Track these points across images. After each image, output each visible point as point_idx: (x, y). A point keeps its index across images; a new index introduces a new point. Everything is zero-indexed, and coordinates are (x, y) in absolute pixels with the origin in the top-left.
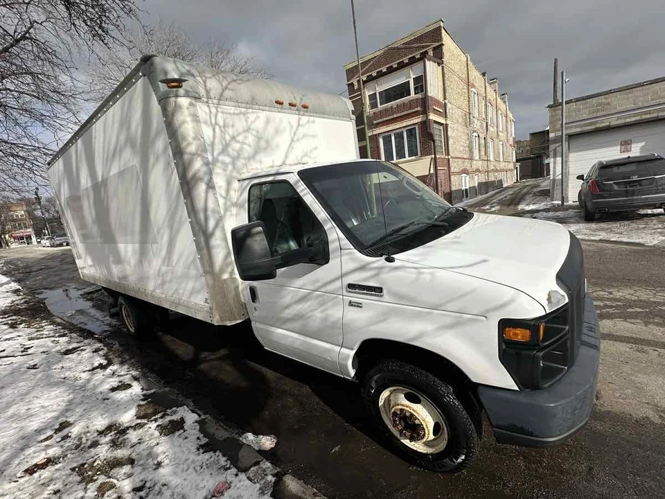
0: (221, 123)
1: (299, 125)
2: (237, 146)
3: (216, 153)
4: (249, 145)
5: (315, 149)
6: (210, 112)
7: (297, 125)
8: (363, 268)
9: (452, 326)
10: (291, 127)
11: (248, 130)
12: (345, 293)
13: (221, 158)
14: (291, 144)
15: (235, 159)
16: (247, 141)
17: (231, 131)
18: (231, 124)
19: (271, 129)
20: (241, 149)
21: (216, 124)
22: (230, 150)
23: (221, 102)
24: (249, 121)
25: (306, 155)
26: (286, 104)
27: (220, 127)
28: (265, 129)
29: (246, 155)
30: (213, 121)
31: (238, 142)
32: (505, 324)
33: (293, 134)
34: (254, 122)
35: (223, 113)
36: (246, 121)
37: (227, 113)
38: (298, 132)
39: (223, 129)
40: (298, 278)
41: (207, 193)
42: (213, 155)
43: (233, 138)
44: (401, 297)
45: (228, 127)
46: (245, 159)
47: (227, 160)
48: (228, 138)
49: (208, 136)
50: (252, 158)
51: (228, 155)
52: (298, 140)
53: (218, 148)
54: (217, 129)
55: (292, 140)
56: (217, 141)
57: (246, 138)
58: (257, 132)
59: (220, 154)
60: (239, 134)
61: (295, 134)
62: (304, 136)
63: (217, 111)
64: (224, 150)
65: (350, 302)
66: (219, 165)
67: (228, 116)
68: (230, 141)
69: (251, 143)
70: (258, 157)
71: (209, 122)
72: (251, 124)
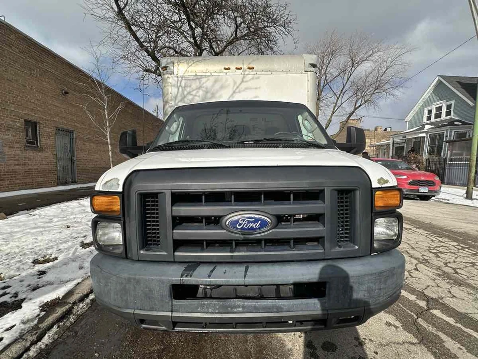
0: (183, 85)
2: (190, 97)
3: (177, 102)
4: (199, 97)
5: (256, 97)
6: (178, 80)
7: (241, 80)
10: (235, 83)
11: (200, 88)
14: (233, 94)
16: (198, 95)
17: (188, 89)
18: (189, 85)
19: (217, 86)
20: (193, 99)
21: (180, 86)
22: (186, 99)
23: (185, 74)
24: (202, 83)
26: (233, 69)
27: (182, 87)
28: (213, 86)
30: (179, 84)
31: (191, 95)
33: (235, 88)
34: (205, 83)
35: (185, 80)
36: (200, 83)
37: (188, 80)
38: (240, 86)
39: (184, 89)
42: (175, 102)
43: (189, 93)
45: (187, 87)
48: (186, 93)
49: (175, 93)
52: (239, 92)
53: (179, 98)
54: (180, 89)
55: (235, 91)
56: (179, 95)
57: (198, 92)
58: (207, 88)
59: (179, 102)
60: (193, 91)
61: (237, 87)
62: (246, 89)
63: (182, 79)
64: (182, 100)
67: (188, 81)
68: (187, 95)
71: (176, 86)
72: (202, 85)
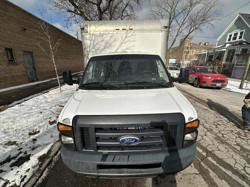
0: (93, 39)
2: (98, 46)
3: (91, 48)
4: (102, 46)
5: (134, 46)
6: (90, 36)
7: (125, 37)
10: (122, 38)
11: (103, 41)
13: (92, 50)
15: (96, 50)
16: (102, 45)
17: (96, 42)
18: (97, 39)
19: (112, 40)
20: (99, 47)
21: (92, 40)
22: (95, 47)
23: (94, 33)
24: (104, 38)
25: (128, 49)
26: (121, 29)
27: (93, 40)
28: (110, 39)
29: (101, 49)
30: (91, 39)
31: (98, 45)
33: (122, 40)
35: (94, 36)
36: (102, 38)
37: (95, 36)
38: (125, 40)
39: (94, 41)
41: (87, 59)
42: (89, 49)
43: (97, 44)
45: (95, 40)
46: (100, 50)
47: (94, 50)
48: (95, 44)
49: (89, 44)
50: (103, 50)
51: (95, 49)
52: (124, 43)
53: (92, 47)
54: (92, 41)
55: (122, 43)
56: (91, 45)
57: (101, 43)
58: (106, 41)
59: (92, 49)
60: (99, 42)
61: (123, 41)
62: (128, 41)
63: (93, 36)
64: (93, 48)
66: (91, 52)
68: (95, 45)
69: (103, 45)
70: (105, 50)
71: (89, 39)
72: (104, 39)
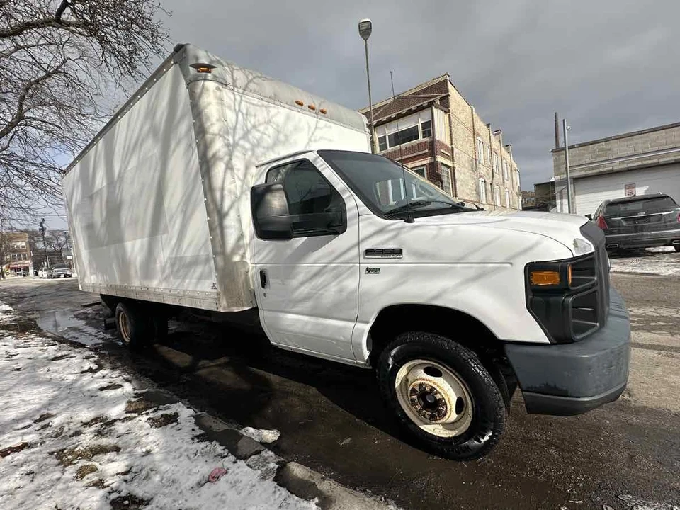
0: (245, 112)
1: (316, 127)
2: (257, 135)
3: (237, 138)
4: (269, 136)
6: (235, 99)
7: (315, 125)
8: (381, 231)
9: (475, 279)
10: (309, 127)
11: (269, 122)
12: (362, 260)
13: (242, 142)
14: (308, 143)
15: (254, 147)
16: (267, 132)
17: (252, 120)
18: (253, 113)
19: (290, 126)
20: (261, 138)
21: (239, 110)
22: (250, 137)
23: (246, 92)
24: (271, 114)
26: (306, 106)
27: (243, 114)
28: (285, 124)
29: (266, 145)
30: (237, 108)
31: (258, 131)
32: (531, 269)
33: (310, 134)
34: (276, 115)
35: (246, 102)
36: (268, 114)
37: (250, 103)
38: (315, 133)
39: (245, 116)
40: (313, 252)
41: (225, 172)
42: (234, 136)
43: (254, 127)
44: (421, 256)
45: (250, 115)
46: (264, 147)
47: (248, 145)
48: (249, 126)
49: (231, 120)
51: (249, 141)
52: (315, 141)
53: (240, 133)
54: (240, 116)
55: (310, 140)
56: (238, 126)
57: (266, 129)
58: (278, 126)
59: (240, 139)
60: (260, 125)
61: (313, 134)
62: (321, 138)
63: (241, 99)
64: (245, 136)
65: (367, 269)
66: (239, 148)
67: (251, 106)
68: (251, 129)
69: (271, 135)
70: (276, 149)
71: (233, 108)
72: (272, 117)
